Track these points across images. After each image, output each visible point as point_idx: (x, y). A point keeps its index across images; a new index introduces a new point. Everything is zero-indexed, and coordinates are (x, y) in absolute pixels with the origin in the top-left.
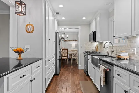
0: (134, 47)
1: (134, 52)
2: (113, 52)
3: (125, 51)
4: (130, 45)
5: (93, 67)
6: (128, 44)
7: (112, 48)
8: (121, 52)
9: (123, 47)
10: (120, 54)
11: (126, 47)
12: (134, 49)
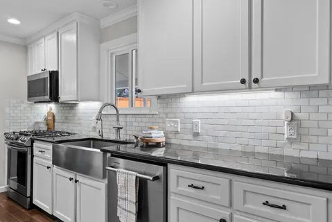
0: (175, 118)
1: (177, 127)
2: (119, 128)
3: (157, 127)
4: (166, 114)
5: (71, 179)
6: (161, 111)
7: (118, 120)
8: (151, 128)
9: (147, 116)
10: (151, 134)
11: (154, 116)
12: (176, 122)
